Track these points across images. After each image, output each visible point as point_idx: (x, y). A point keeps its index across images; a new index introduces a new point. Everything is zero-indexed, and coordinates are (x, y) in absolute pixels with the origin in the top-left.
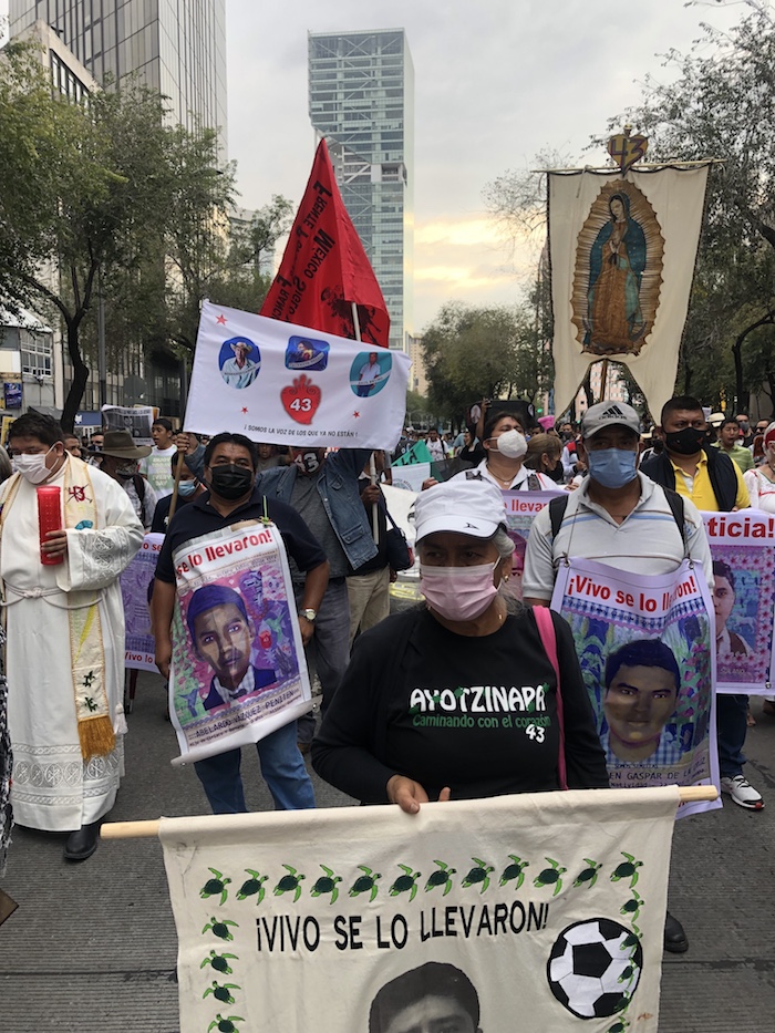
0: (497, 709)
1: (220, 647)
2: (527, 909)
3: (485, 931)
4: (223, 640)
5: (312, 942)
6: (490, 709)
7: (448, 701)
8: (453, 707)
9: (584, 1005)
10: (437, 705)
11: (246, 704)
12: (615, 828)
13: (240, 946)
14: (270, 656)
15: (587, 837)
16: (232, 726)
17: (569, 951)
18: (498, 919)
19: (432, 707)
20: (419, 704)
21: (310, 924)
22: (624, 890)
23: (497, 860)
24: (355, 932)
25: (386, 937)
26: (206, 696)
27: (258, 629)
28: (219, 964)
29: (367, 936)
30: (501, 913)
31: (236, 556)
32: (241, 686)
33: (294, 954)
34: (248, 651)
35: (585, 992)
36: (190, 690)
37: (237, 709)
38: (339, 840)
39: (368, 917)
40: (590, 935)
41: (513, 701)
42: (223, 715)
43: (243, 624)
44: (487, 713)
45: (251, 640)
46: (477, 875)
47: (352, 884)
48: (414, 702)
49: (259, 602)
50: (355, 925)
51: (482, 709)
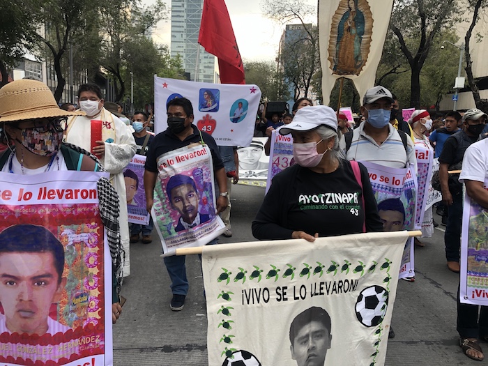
0: (337, 202)
1: (184, 204)
2: (350, 282)
3: (334, 292)
4: (186, 201)
5: (266, 299)
6: (334, 202)
7: (315, 199)
8: (318, 201)
9: (368, 321)
10: (311, 201)
11: (196, 231)
12: (384, 248)
13: (234, 303)
14: (207, 208)
15: (374, 252)
16: (189, 240)
17: (364, 299)
18: (339, 287)
19: (308, 201)
20: (303, 201)
21: (266, 291)
22: (384, 273)
23: (340, 261)
24: (284, 294)
25: (298, 295)
26: (176, 226)
27: (201, 195)
28: (225, 312)
29: (289, 295)
30: (341, 284)
31: (191, 161)
32: (194, 222)
33: (258, 305)
34: (197, 206)
35: (368, 315)
36: (168, 223)
37: (192, 232)
38: (278, 254)
39: (290, 287)
40: (371, 292)
41: (344, 199)
42: (184, 235)
43: (195, 193)
44: (333, 204)
45: (199, 201)
46: (332, 268)
47: (284, 272)
48: (300, 200)
49: (202, 183)
50: (285, 291)
51: (331, 202)
